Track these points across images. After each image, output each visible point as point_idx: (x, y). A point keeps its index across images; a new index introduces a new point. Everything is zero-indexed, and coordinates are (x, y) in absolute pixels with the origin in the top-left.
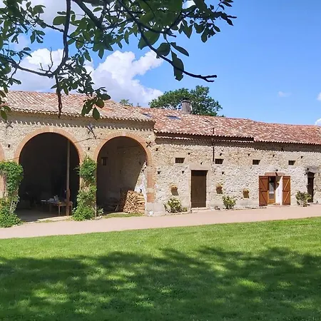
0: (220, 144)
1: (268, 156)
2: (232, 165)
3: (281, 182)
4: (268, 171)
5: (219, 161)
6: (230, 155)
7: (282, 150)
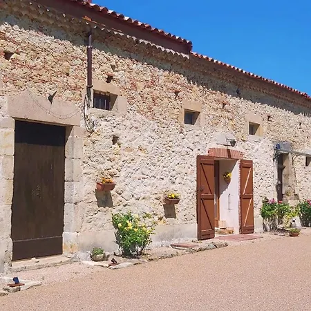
0: (106, 41)
1: (215, 105)
2: (139, 116)
3: (235, 175)
4: (214, 145)
5: (104, 101)
6: (134, 86)
7: (238, 94)
